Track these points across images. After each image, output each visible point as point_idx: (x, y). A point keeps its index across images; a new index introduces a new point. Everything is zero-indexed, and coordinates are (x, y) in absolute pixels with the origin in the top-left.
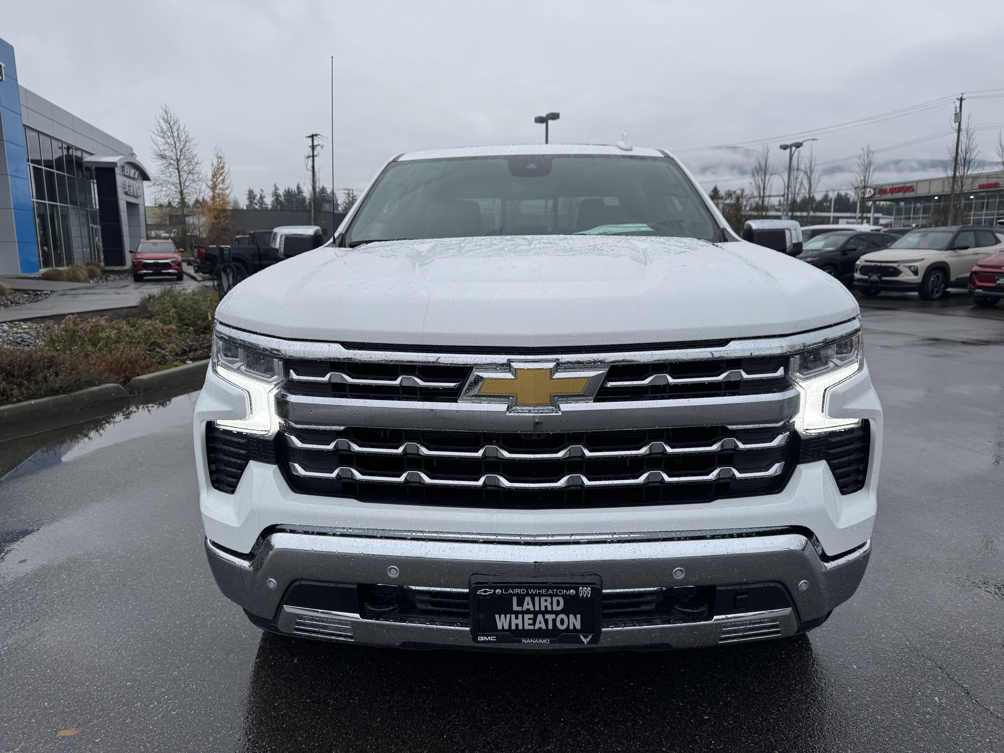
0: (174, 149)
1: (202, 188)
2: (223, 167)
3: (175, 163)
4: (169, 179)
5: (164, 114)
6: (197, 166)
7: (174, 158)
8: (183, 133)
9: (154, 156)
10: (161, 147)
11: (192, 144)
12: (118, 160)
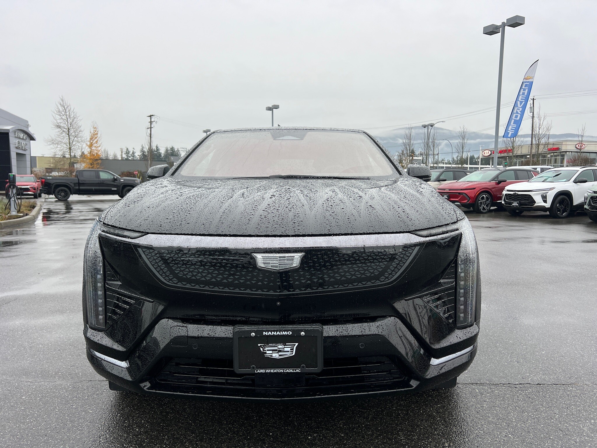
0: (66, 122)
1: (83, 146)
2: (97, 134)
3: (67, 131)
4: (62, 140)
5: (61, 101)
6: (80, 133)
7: (66, 127)
8: (72, 113)
9: (53, 127)
10: (59, 121)
11: (78, 119)
12: (12, 128)
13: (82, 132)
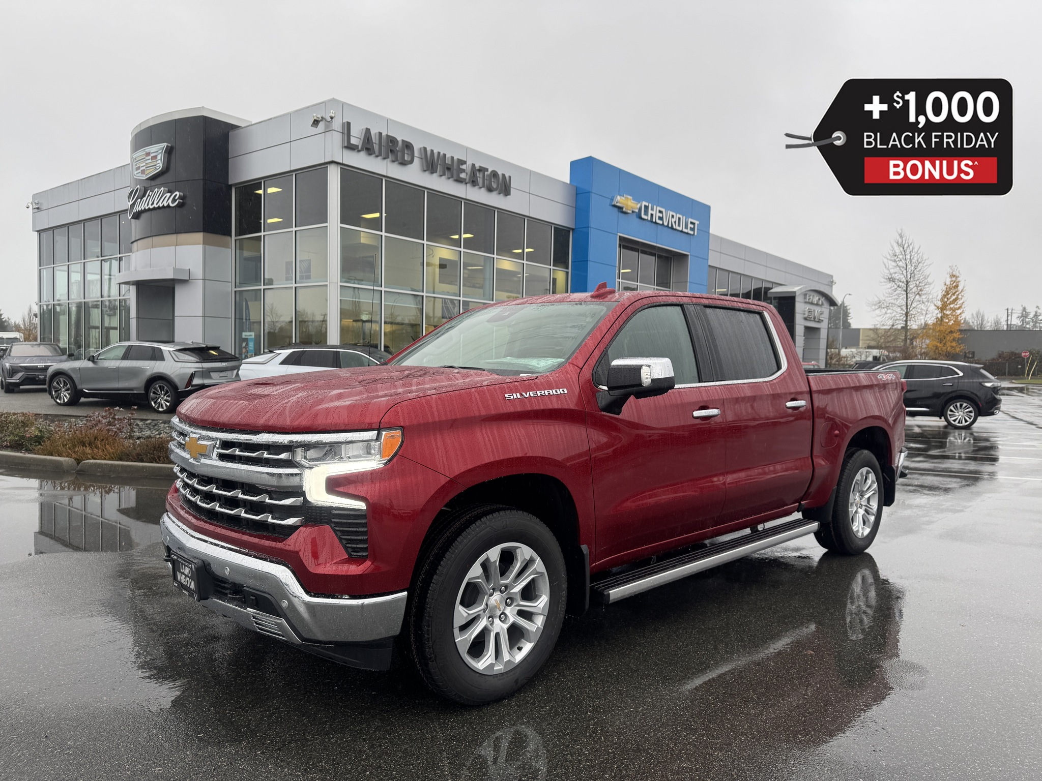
0: (905, 271)
1: (929, 309)
2: (957, 286)
3: (903, 285)
4: (894, 302)
5: (898, 237)
6: (926, 286)
7: (905, 281)
8: (916, 255)
9: (883, 280)
10: (892, 271)
11: (925, 264)
12: (801, 289)
13: (930, 284)
